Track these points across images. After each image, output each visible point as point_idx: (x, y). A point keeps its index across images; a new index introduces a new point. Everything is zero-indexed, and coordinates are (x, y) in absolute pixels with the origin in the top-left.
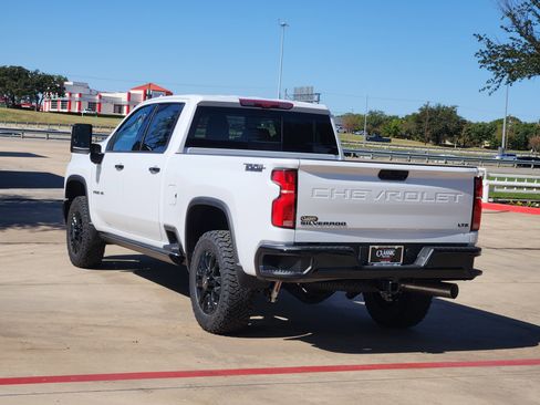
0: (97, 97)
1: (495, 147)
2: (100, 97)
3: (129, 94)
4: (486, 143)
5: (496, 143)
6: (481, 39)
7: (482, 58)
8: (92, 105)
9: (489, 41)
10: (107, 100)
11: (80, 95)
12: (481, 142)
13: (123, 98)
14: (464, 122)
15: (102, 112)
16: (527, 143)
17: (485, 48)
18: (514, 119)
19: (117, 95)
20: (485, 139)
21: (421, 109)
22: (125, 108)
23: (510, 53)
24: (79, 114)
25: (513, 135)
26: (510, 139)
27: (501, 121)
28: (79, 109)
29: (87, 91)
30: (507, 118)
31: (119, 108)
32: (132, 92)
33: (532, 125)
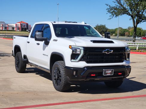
0: (7, 25)
1: (116, 35)
2: (8, 25)
3: (16, 24)
4: (114, 35)
5: (116, 34)
6: (107, 5)
7: (108, 10)
8: (6, 28)
9: (110, 6)
10: (10, 26)
11: (2, 25)
12: (112, 34)
13: (14, 25)
14: (108, 29)
15: (9, 30)
16: (124, 34)
17: (109, 8)
18: (121, 28)
19: (13, 25)
20: (113, 33)
21: (96, 26)
22: (15, 28)
23: (116, 9)
24: (2, 30)
25: (121, 32)
26: (120, 33)
27: (117, 29)
28: (2, 29)
29: (4, 24)
30: (119, 28)
31: (13, 28)
32: (17, 24)
33: (126, 30)
